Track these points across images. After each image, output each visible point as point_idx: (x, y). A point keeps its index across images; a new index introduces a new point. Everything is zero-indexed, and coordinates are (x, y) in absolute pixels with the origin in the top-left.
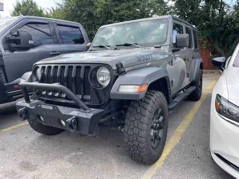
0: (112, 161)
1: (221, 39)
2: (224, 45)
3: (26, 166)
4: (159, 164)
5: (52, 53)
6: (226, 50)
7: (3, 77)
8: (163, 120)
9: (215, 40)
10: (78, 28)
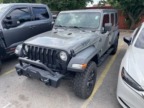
0: (67, 96)
1: (133, 11)
2: (134, 14)
3: (22, 98)
4: (90, 98)
5: (30, 27)
6: (135, 18)
7: (4, 45)
8: (94, 75)
9: (129, 11)
10: (46, 8)
